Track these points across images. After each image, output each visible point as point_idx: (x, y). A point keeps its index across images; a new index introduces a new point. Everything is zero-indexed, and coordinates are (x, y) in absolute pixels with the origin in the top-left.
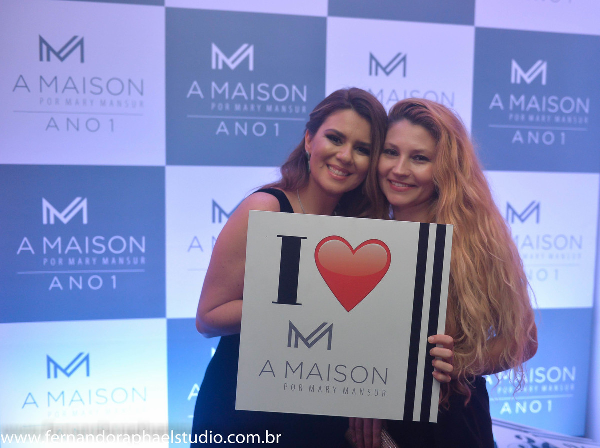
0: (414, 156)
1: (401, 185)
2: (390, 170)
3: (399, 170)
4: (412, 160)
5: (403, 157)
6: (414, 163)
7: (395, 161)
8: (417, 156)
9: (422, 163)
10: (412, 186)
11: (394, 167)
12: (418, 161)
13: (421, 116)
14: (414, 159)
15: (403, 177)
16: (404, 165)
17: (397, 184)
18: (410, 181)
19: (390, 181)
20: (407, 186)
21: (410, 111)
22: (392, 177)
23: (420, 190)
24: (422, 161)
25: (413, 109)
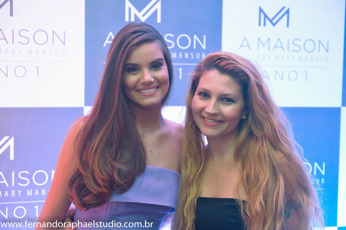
0: (222, 98)
1: (211, 121)
2: (203, 109)
3: (210, 109)
4: (221, 101)
5: (214, 100)
6: (222, 104)
7: (207, 101)
8: (225, 99)
9: (229, 104)
10: (221, 122)
11: (206, 107)
12: (225, 102)
13: (228, 67)
14: (222, 100)
15: (214, 115)
16: (215, 105)
17: (208, 120)
18: (219, 118)
19: (203, 117)
20: (216, 121)
21: (219, 63)
22: (205, 115)
23: (226, 125)
24: (229, 102)
25: (221, 61)
